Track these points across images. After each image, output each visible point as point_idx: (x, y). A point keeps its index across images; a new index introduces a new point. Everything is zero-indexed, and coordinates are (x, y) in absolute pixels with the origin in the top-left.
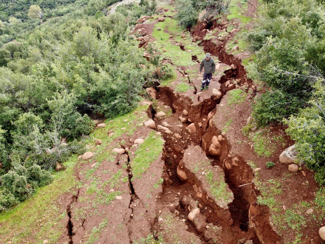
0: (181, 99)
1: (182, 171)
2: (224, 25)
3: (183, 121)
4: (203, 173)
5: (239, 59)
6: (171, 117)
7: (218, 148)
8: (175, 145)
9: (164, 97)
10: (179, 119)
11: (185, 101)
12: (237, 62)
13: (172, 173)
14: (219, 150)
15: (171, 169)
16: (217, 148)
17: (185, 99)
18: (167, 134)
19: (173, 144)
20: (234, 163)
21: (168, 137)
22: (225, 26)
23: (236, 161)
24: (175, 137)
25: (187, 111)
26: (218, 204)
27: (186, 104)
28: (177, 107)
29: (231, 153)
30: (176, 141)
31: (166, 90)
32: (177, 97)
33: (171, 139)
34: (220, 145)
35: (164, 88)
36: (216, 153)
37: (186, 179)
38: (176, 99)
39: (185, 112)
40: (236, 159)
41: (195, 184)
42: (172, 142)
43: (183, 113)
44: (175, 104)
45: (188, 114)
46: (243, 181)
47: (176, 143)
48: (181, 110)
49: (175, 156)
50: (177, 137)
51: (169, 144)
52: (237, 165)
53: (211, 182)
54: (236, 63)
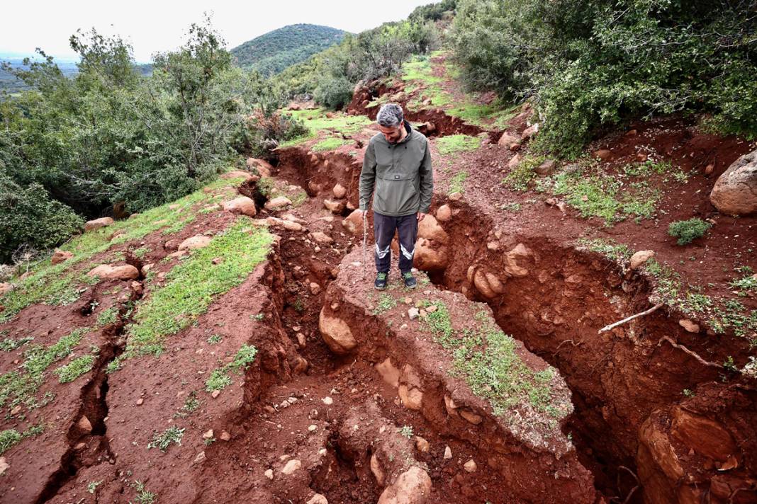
0: (326, 163)
1: (337, 320)
2: (399, 87)
3: (333, 209)
4: (413, 312)
5: (438, 112)
6: (303, 204)
7: (441, 244)
8: (313, 257)
9: (289, 170)
10: (325, 208)
11: (336, 164)
12: (434, 117)
13: (306, 337)
14: (442, 250)
15: (302, 323)
16: (436, 244)
17: (335, 161)
18: (291, 230)
19: (308, 254)
20: (514, 269)
21: (292, 238)
22: (401, 89)
23: (519, 258)
24: (313, 239)
25: (343, 186)
26: (514, 432)
27: (338, 170)
28: (319, 186)
29: (498, 234)
30: (317, 249)
31: (293, 156)
32: (316, 162)
33: (302, 244)
34: (445, 234)
35: (288, 151)
36: (435, 261)
37: (352, 344)
38: (315, 168)
39: (338, 189)
40: (520, 249)
41: (385, 358)
42: (303, 250)
43: (333, 194)
44: (313, 180)
45: (346, 193)
46: (556, 322)
47: (317, 253)
48: (328, 188)
49: (314, 285)
50: (320, 240)
51: (297, 256)
52: (524, 272)
53: (452, 340)
54: (433, 119)
